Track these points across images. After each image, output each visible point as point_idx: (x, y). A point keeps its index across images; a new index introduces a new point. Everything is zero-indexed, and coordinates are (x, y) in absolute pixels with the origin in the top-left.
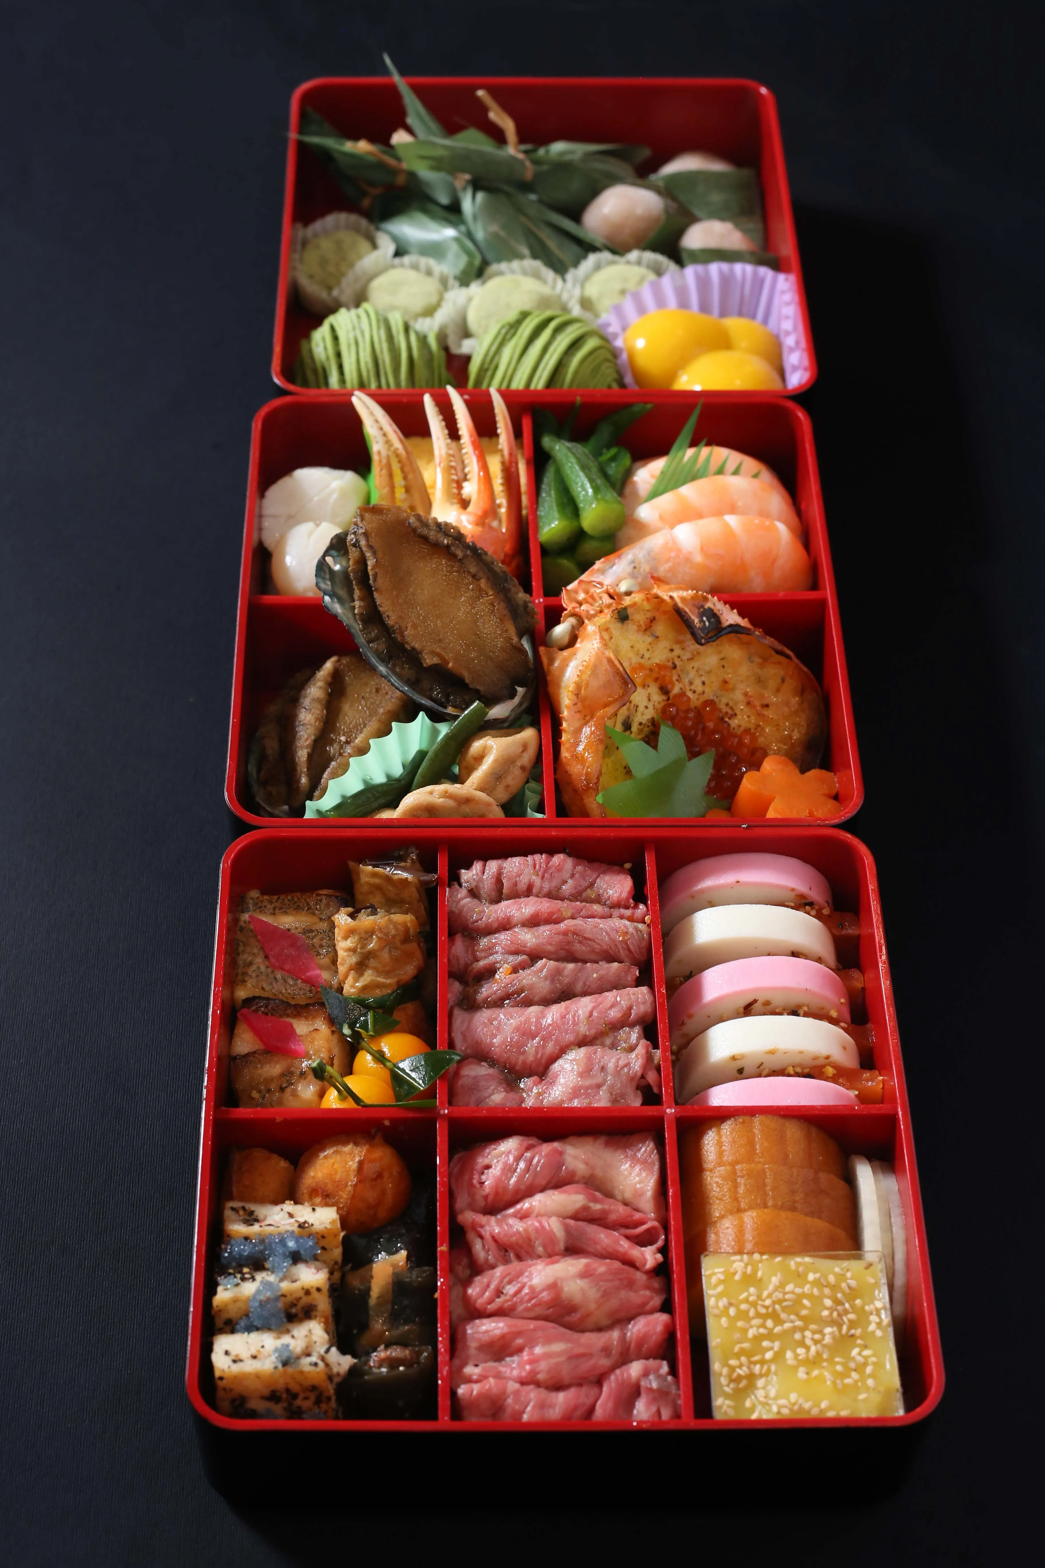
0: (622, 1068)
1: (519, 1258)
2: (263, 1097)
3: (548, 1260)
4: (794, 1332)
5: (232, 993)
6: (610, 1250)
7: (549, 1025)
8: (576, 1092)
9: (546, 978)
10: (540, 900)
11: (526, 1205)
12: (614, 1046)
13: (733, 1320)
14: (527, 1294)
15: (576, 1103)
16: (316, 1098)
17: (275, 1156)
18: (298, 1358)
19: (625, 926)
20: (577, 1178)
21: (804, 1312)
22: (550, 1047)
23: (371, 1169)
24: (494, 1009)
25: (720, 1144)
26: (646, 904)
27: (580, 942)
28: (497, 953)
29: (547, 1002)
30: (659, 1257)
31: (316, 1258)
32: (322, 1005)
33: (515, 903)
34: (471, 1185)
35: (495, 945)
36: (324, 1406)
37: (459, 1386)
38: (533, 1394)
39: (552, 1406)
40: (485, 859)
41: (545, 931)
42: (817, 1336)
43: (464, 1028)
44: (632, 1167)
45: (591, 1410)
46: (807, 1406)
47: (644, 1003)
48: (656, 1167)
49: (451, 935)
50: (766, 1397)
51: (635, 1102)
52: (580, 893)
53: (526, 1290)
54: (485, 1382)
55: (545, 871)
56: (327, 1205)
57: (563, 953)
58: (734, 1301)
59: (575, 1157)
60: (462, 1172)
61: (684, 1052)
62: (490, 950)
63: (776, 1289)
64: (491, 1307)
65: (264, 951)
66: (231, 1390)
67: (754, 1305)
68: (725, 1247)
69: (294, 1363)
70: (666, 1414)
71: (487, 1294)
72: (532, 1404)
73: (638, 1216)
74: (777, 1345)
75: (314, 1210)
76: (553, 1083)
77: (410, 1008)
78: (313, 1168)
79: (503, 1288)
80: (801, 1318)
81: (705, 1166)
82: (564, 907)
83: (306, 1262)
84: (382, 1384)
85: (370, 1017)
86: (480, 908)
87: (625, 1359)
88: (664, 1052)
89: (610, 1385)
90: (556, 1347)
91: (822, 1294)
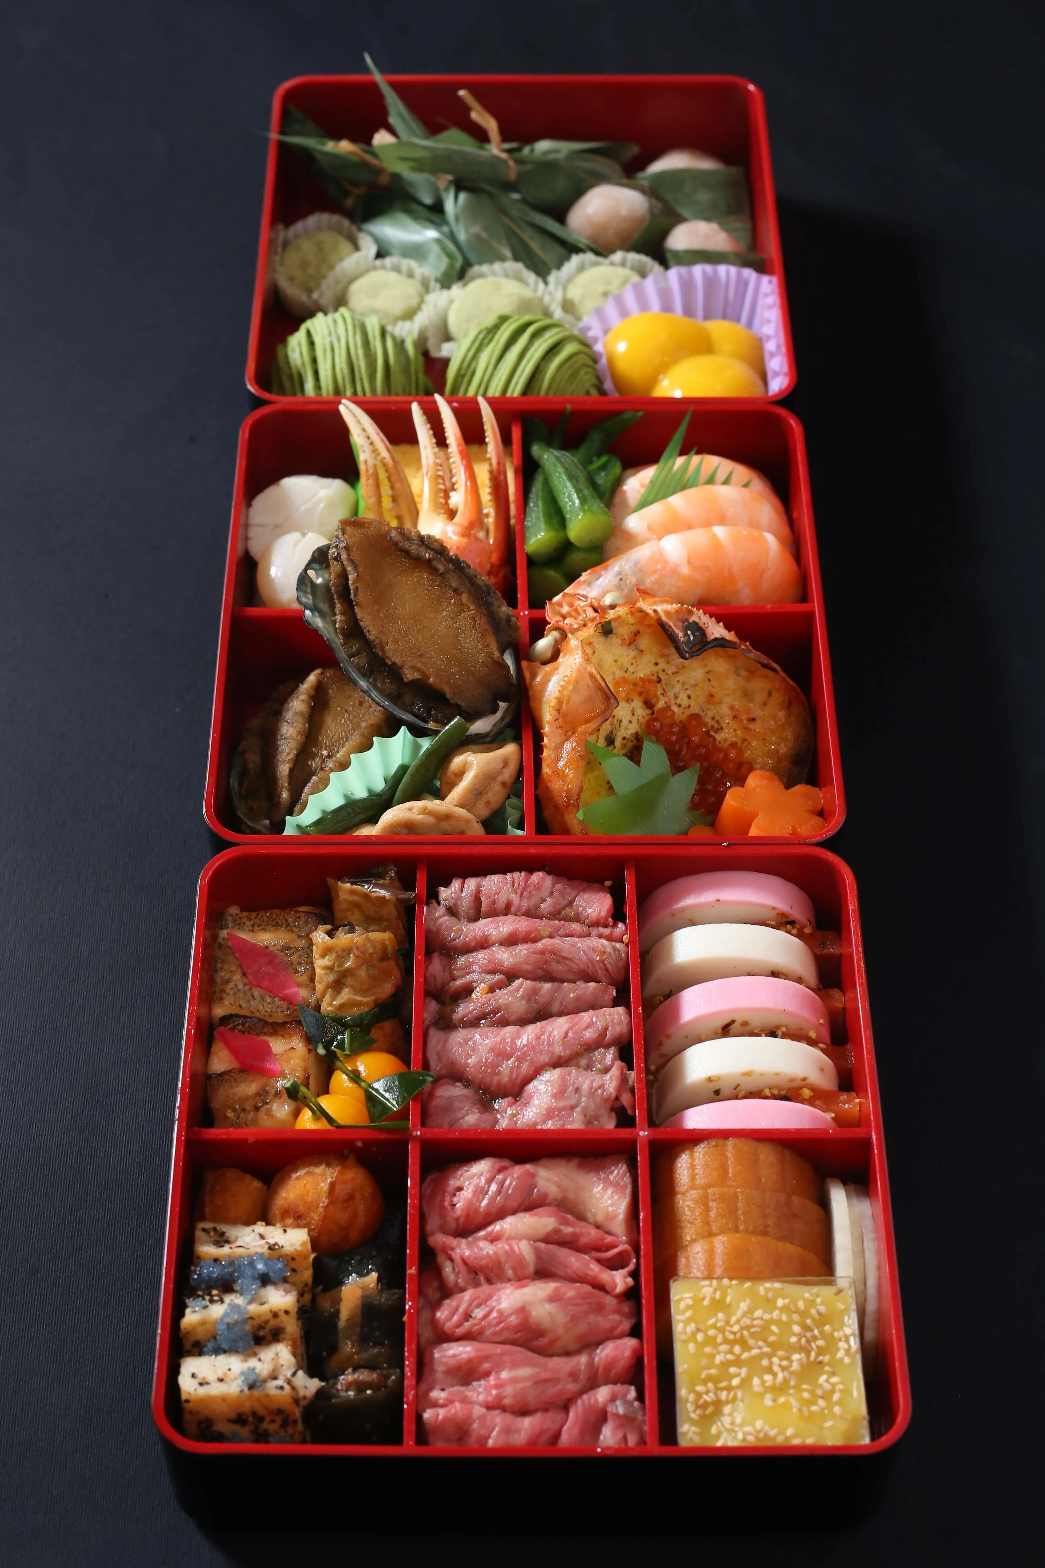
0: (596, 1090)
1: (489, 1281)
2: (238, 1117)
3: (517, 1284)
4: (762, 1358)
5: (210, 1010)
6: (581, 1274)
7: (524, 1046)
8: (550, 1114)
9: (522, 997)
10: (518, 918)
11: (497, 1227)
12: (588, 1067)
13: (700, 1346)
14: (495, 1318)
15: (549, 1125)
16: (291, 1118)
17: (248, 1176)
18: (264, 1381)
19: (603, 946)
20: (548, 1201)
21: (772, 1339)
22: (525, 1068)
23: (342, 1190)
24: (470, 1029)
25: (692, 1167)
26: (625, 923)
27: (558, 962)
28: (474, 972)
29: (523, 1022)
30: (630, 1281)
31: (285, 1280)
32: (299, 1023)
33: (493, 921)
34: (443, 1207)
35: (472, 963)
36: (290, 1430)
37: (424, 1411)
38: (499, 1419)
39: (517, 1431)
40: (464, 876)
41: (523, 950)
42: (785, 1363)
43: (439, 1048)
44: (605, 1189)
45: (557, 1435)
46: (772, 1433)
47: (620, 1023)
48: (628, 1191)
49: (428, 953)
50: (732, 1423)
51: (609, 1124)
52: (559, 912)
53: (494, 1314)
54: (450, 1407)
55: (524, 890)
56: (299, 1226)
57: (540, 973)
58: (701, 1326)
59: (548, 1180)
60: (433, 1194)
61: (663, 1072)
62: (467, 970)
63: (745, 1314)
64: (459, 1331)
65: (242, 968)
66: (198, 1413)
67: (722, 1330)
68: (695, 1273)
69: (259, 1387)
70: (632, 1440)
71: (455, 1317)
72: (497, 1429)
73: (609, 1239)
74: (744, 1371)
75: (285, 1231)
76: (527, 1104)
77: (388, 1026)
78: (285, 1189)
79: (472, 1311)
80: (769, 1344)
81: (677, 1189)
82: (543, 926)
83: (275, 1284)
84: (349, 1407)
85: (347, 1035)
86: (458, 927)
87: (592, 1384)
88: (638, 1074)
89: (576, 1412)
90: (523, 1372)
91: (791, 1320)
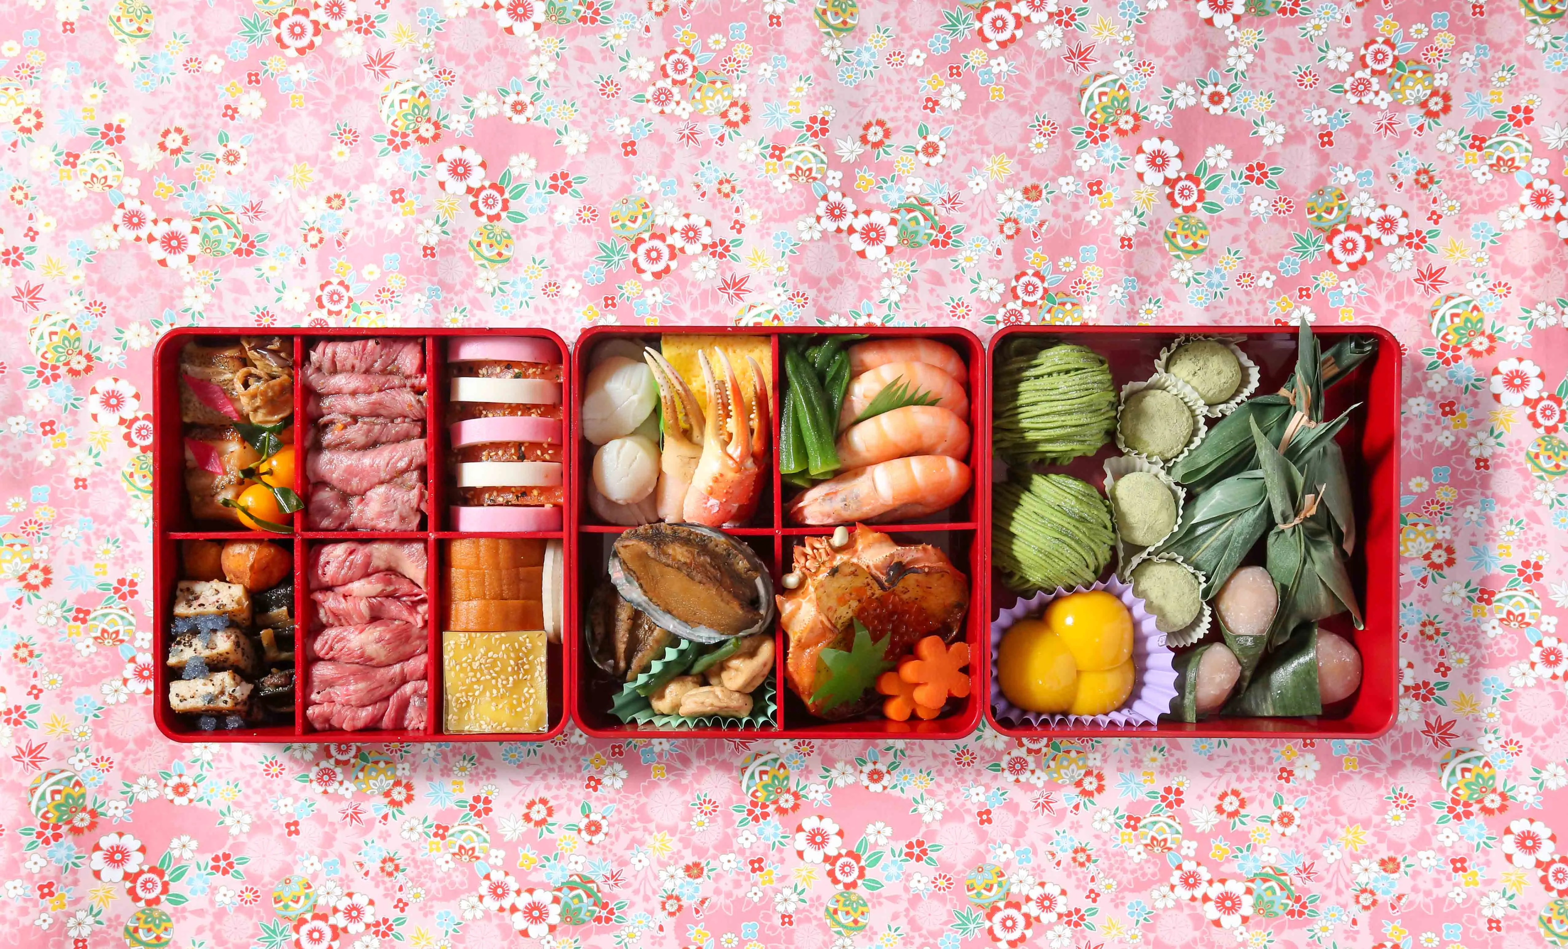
0: (406, 501)
1: (344, 625)
3: (359, 628)
4: (492, 680)
7: (365, 466)
8: (380, 515)
9: (364, 432)
11: (348, 588)
12: (402, 486)
13: (458, 672)
14: (346, 652)
18: (218, 696)
19: (412, 399)
20: (379, 569)
21: (497, 669)
22: (365, 484)
23: (259, 565)
24: (333, 452)
25: (461, 553)
26: (426, 377)
28: (334, 411)
29: (365, 448)
31: (227, 629)
33: (344, 377)
34: (318, 575)
35: (333, 406)
37: (307, 708)
38: (348, 713)
40: (326, 341)
41: (362, 399)
42: (504, 682)
43: (313, 468)
45: (381, 716)
46: (494, 727)
47: (421, 454)
48: (425, 562)
50: (475, 716)
51: (414, 523)
52: (385, 369)
53: (347, 648)
54: (322, 705)
55: (362, 356)
56: (238, 584)
58: (459, 662)
59: (378, 558)
60: (310, 566)
62: (329, 410)
63: (483, 654)
64: (327, 656)
65: (197, 392)
67: (470, 665)
68: (458, 627)
69: (214, 701)
71: (324, 648)
72: (348, 717)
73: (416, 591)
74: (481, 688)
75: (230, 587)
76: (367, 504)
79: (336, 643)
80: (496, 672)
81: (452, 566)
82: (375, 382)
83: (220, 632)
84: (269, 695)
85: (267, 437)
86: (323, 380)
87: (404, 681)
89: (393, 700)
90: (361, 685)
91: (509, 658)
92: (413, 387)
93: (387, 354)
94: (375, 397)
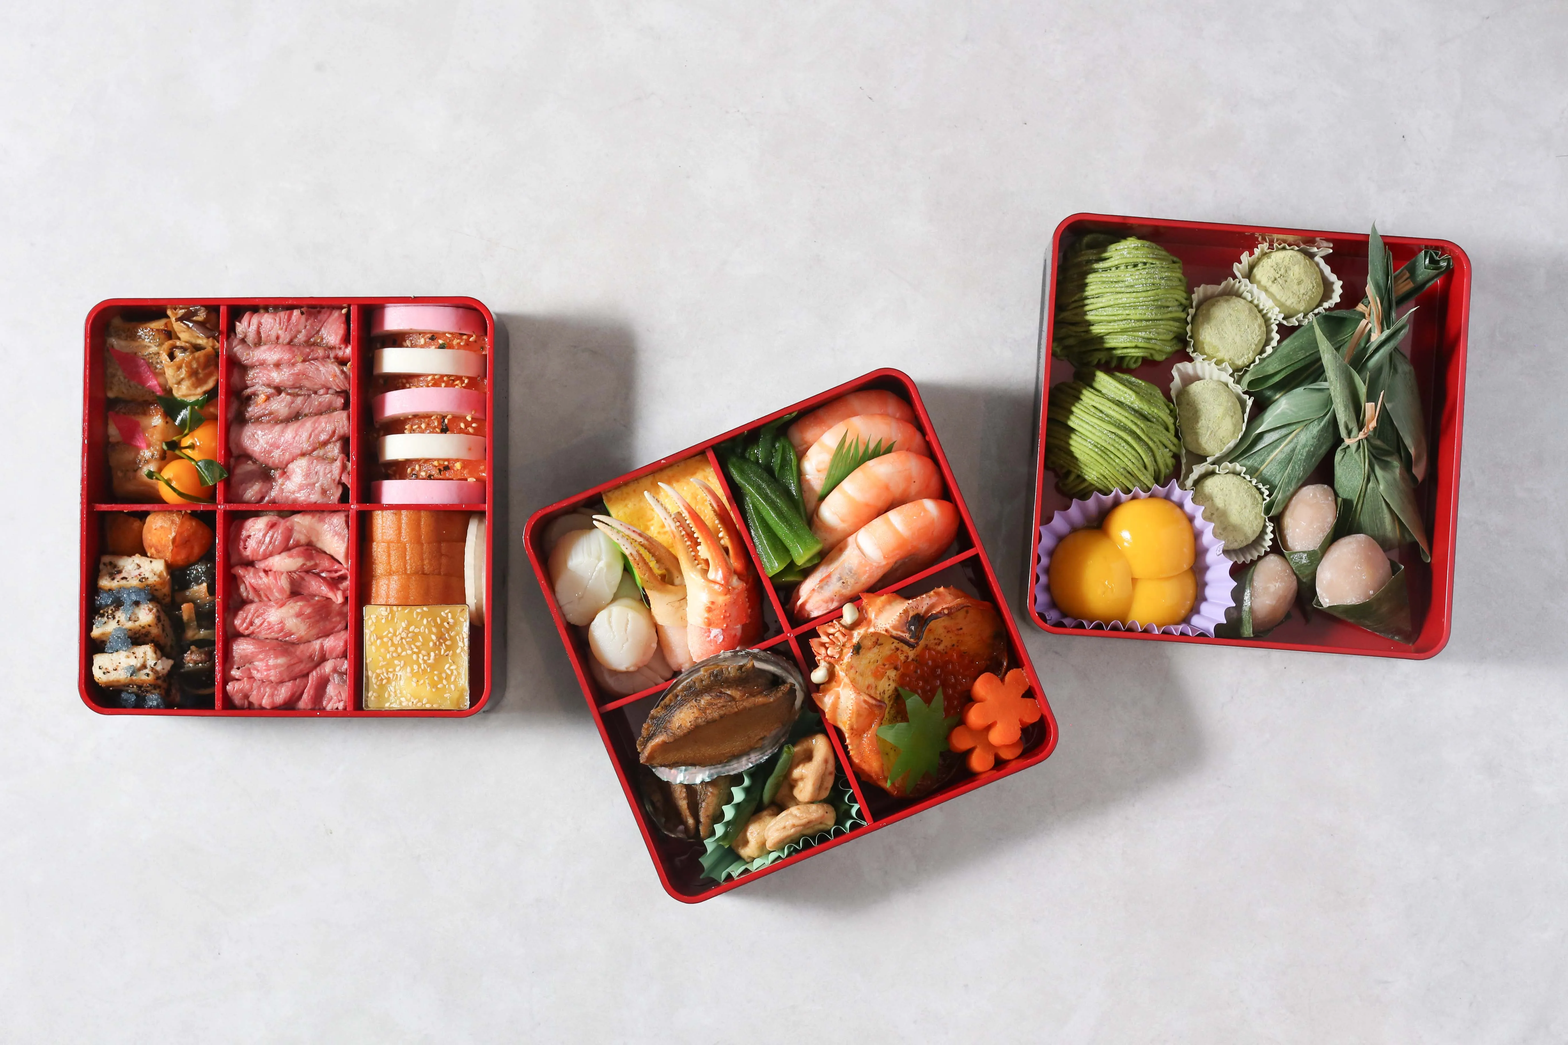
0: (328, 475)
1: (264, 601)
2: (124, 474)
3: (278, 605)
6: (315, 591)
7: (286, 440)
8: (301, 488)
9: (284, 406)
10: (282, 348)
11: (268, 563)
12: (323, 458)
13: (379, 647)
14: (266, 626)
18: (140, 669)
19: (334, 371)
20: (299, 545)
21: (418, 644)
22: (287, 456)
23: (181, 539)
24: (255, 425)
25: (382, 524)
27: (308, 379)
28: (258, 384)
29: (286, 423)
30: (342, 597)
31: (149, 600)
32: (159, 404)
33: (269, 349)
34: (239, 549)
35: (256, 378)
37: (227, 684)
38: (267, 690)
40: (252, 313)
41: (285, 372)
42: (426, 658)
43: (237, 439)
44: (333, 536)
45: (301, 695)
46: (415, 703)
47: (343, 425)
48: (346, 537)
50: (395, 693)
51: (337, 492)
52: (309, 341)
53: (266, 624)
54: (241, 682)
55: (287, 327)
56: (159, 559)
57: (296, 389)
58: (379, 636)
59: (299, 532)
60: (232, 540)
62: (253, 382)
63: (404, 629)
64: (247, 632)
65: (122, 366)
67: (391, 640)
68: (379, 602)
69: (136, 674)
71: (244, 624)
72: (267, 695)
73: (336, 567)
74: (402, 664)
75: (151, 562)
76: (288, 478)
78: (147, 531)
79: (255, 620)
80: (417, 647)
81: (374, 540)
82: (299, 352)
83: (142, 605)
84: (189, 672)
86: (248, 352)
87: (324, 659)
88: (354, 460)
89: (313, 678)
90: (281, 661)
91: (431, 632)
92: (336, 358)
93: (312, 326)
94: (299, 367)
